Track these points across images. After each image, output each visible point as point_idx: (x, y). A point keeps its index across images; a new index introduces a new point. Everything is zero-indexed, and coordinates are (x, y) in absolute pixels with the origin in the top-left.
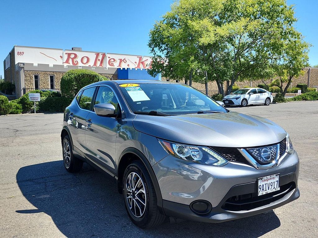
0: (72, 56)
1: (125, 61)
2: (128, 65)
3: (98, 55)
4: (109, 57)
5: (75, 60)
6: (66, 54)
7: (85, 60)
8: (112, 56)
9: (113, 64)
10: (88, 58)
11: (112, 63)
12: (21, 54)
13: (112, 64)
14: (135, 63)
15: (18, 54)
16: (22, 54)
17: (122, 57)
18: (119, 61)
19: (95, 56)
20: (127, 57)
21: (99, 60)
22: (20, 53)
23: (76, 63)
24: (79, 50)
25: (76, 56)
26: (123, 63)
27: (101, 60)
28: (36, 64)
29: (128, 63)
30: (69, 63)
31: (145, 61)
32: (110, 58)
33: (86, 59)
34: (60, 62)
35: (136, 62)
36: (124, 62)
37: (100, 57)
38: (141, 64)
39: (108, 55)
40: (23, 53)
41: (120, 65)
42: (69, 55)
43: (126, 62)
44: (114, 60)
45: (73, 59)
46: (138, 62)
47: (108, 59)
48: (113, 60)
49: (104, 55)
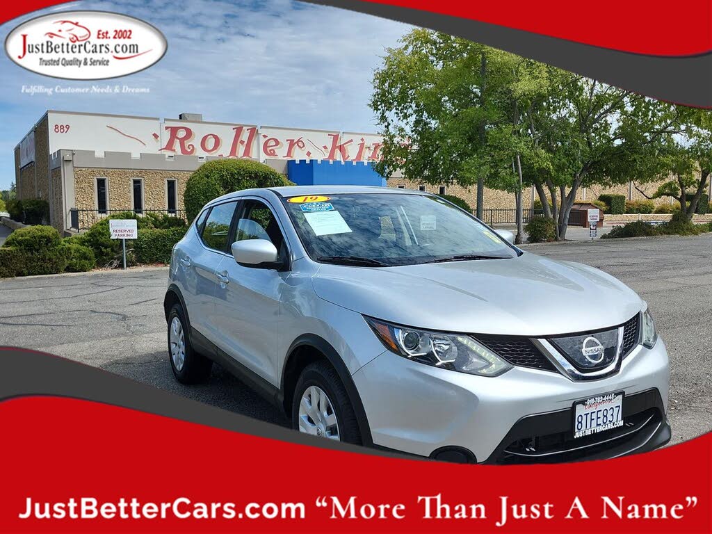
0: (181, 134)
1: (300, 144)
2: (309, 154)
3: (239, 130)
4: (265, 136)
5: (187, 143)
6: (167, 128)
7: (210, 143)
8: (271, 134)
9: (274, 152)
10: (216, 137)
11: (270, 148)
12: (62, 130)
13: (272, 152)
14: (323, 149)
15: (57, 130)
16: (66, 129)
17: (295, 136)
18: (287, 145)
19: (234, 133)
20: (305, 136)
21: (242, 142)
22: (60, 129)
23: (189, 150)
24: (198, 119)
25: (189, 133)
26: (296, 150)
27: (246, 143)
28: (99, 154)
29: (308, 148)
30: (174, 150)
31: (345, 144)
32: (267, 139)
33: (213, 140)
34: (153, 148)
35: (325, 147)
36: (300, 147)
37: (245, 136)
38: (337, 151)
39: (262, 132)
40: (68, 127)
41: (289, 154)
42: (174, 131)
43: (304, 146)
44: (277, 143)
45: (182, 141)
46: (330, 147)
47: (263, 140)
48: (273, 143)
49: (253, 132)
